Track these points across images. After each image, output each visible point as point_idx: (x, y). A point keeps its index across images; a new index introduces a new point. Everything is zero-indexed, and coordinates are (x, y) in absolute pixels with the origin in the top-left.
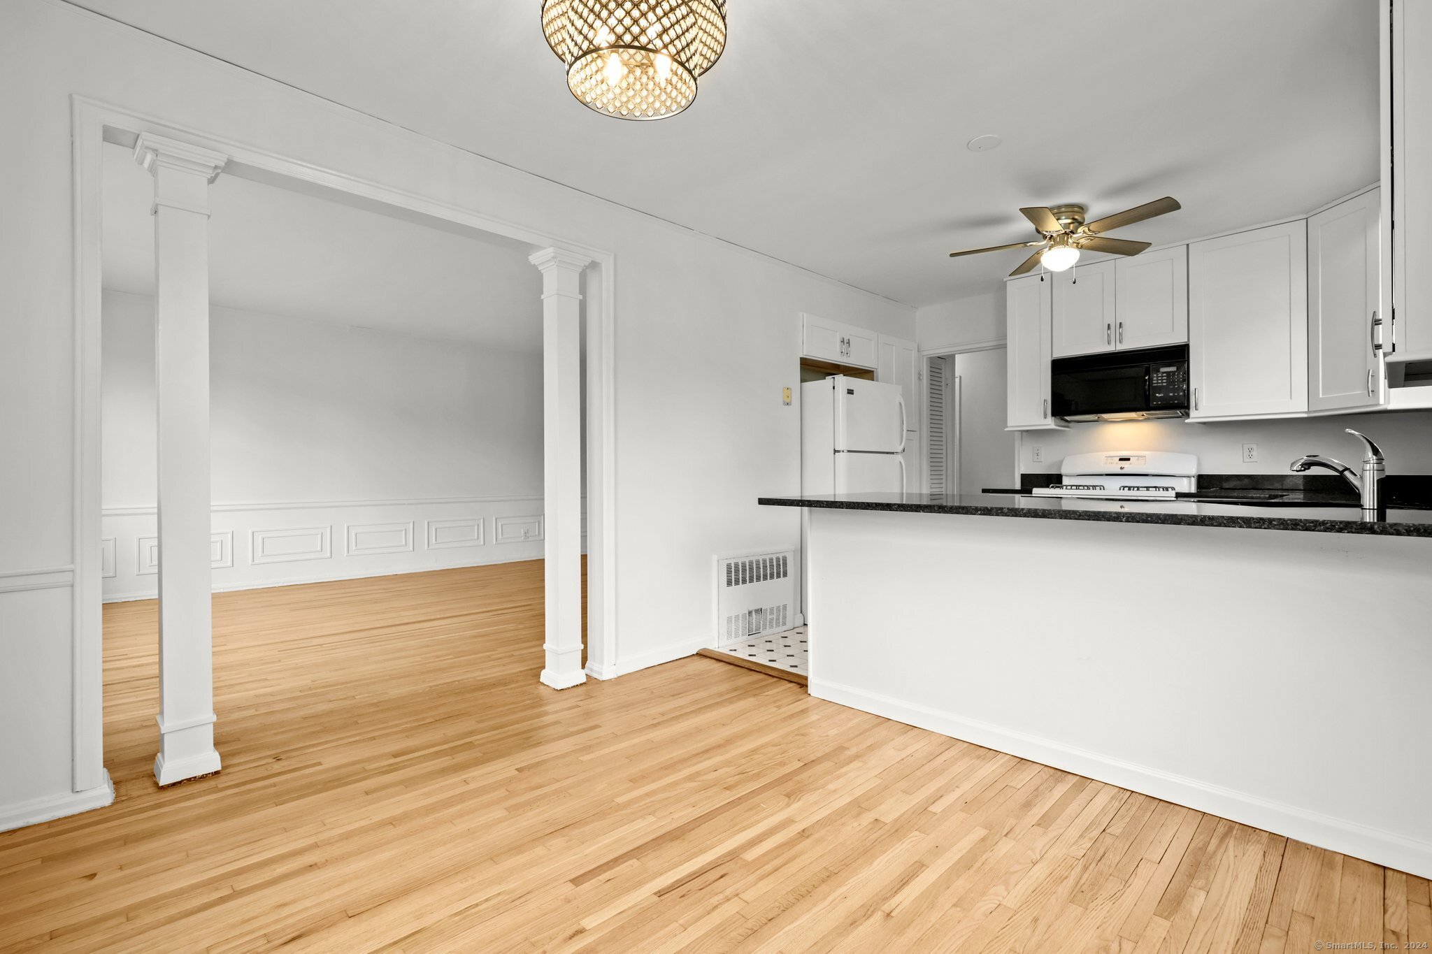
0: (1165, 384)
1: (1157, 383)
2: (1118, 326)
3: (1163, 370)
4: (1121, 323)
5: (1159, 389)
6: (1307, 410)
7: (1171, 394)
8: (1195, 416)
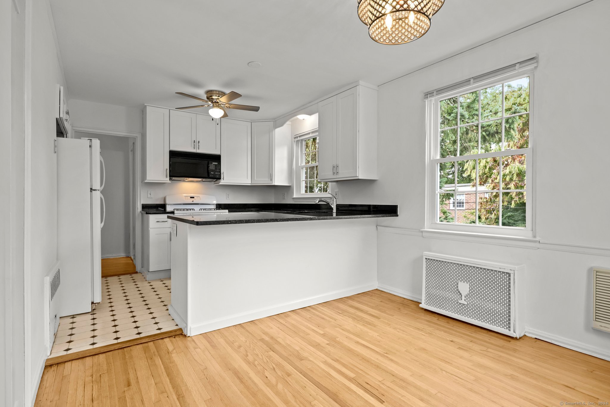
0: (214, 169)
1: (212, 168)
2: (197, 142)
3: (213, 163)
4: (199, 141)
5: (213, 171)
6: (251, 183)
7: (216, 173)
8: (222, 182)
